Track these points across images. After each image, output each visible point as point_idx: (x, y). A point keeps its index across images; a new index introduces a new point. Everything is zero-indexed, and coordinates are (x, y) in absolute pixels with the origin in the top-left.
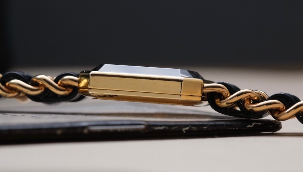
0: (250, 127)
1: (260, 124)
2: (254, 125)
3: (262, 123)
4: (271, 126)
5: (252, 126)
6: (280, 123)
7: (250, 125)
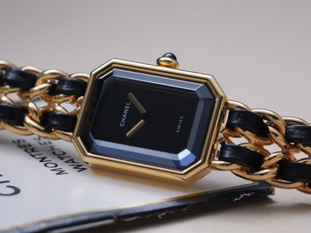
0: (237, 200)
1: (249, 195)
2: (242, 197)
3: (252, 193)
4: (262, 195)
5: (239, 199)
6: (273, 190)
7: (238, 198)
